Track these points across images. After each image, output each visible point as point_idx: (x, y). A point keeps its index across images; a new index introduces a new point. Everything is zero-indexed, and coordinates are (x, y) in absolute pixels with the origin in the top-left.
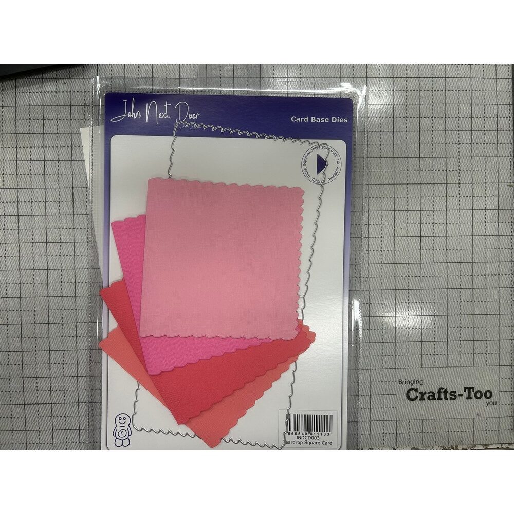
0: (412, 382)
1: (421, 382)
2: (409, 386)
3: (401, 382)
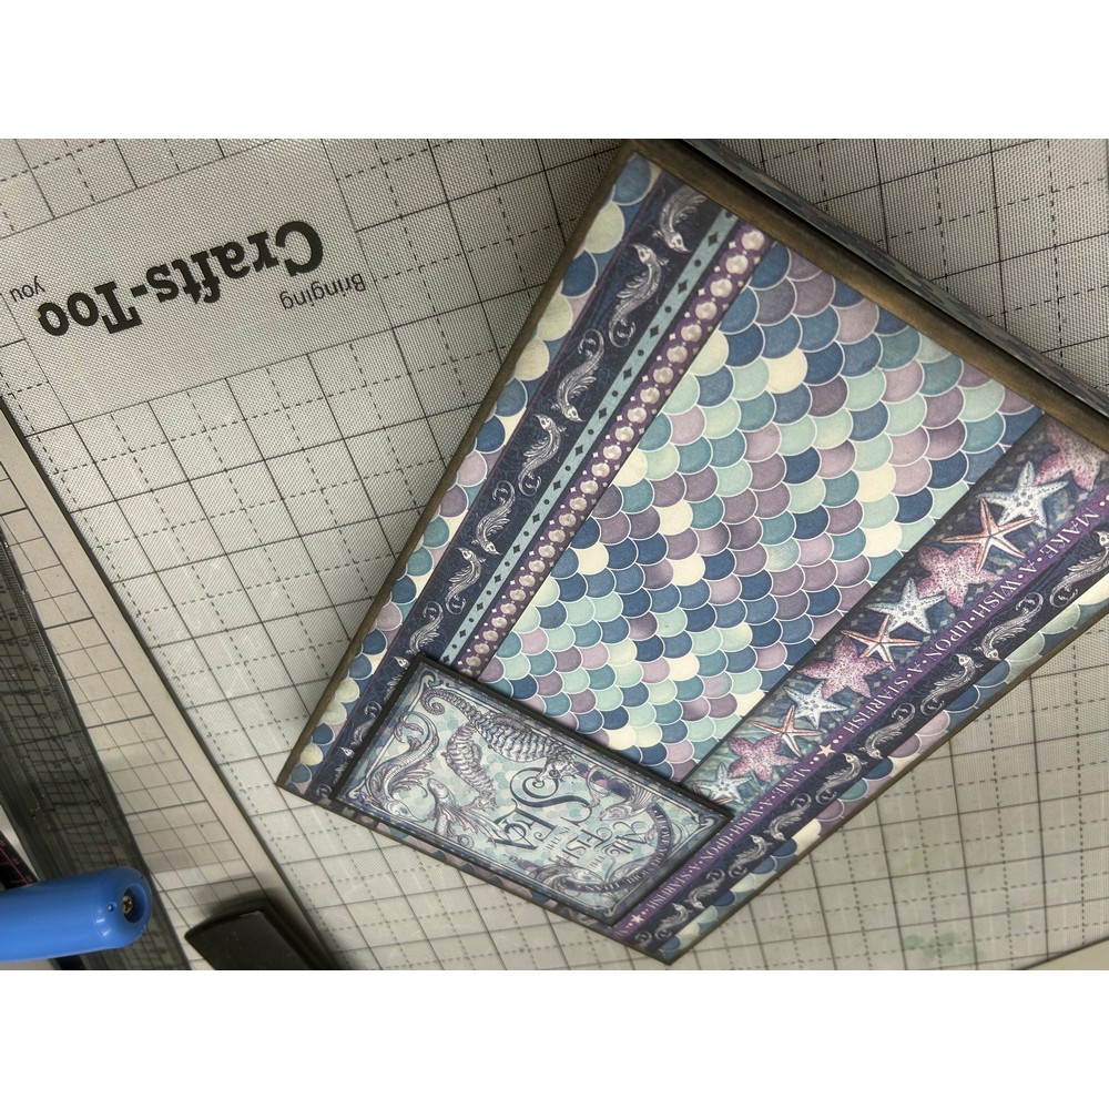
0: (318, 292)
1: (287, 302)
2: (323, 274)
3: (357, 283)
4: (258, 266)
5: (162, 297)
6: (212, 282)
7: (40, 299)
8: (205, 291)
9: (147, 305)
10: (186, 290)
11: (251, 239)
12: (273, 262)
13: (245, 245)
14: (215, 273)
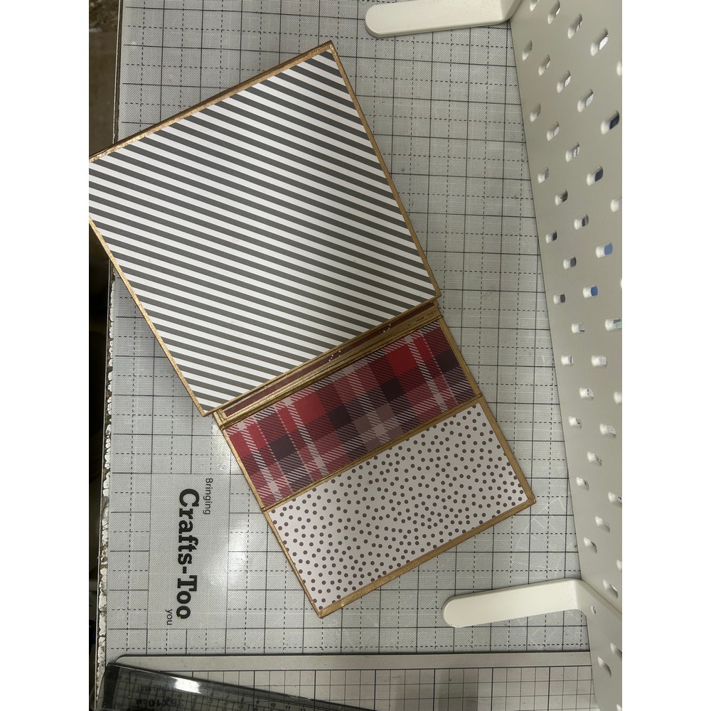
0: (208, 498)
1: (207, 512)
2: (202, 493)
3: (209, 481)
4: (191, 518)
5: (190, 562)
6: (191, 539)
7: (174, 613)
8: (193, 543)
9: (192, 569)
10: (190, 551)
11: (181, 516)
12: (191, 510)
13: (182, 519)
14: (188, 536)
